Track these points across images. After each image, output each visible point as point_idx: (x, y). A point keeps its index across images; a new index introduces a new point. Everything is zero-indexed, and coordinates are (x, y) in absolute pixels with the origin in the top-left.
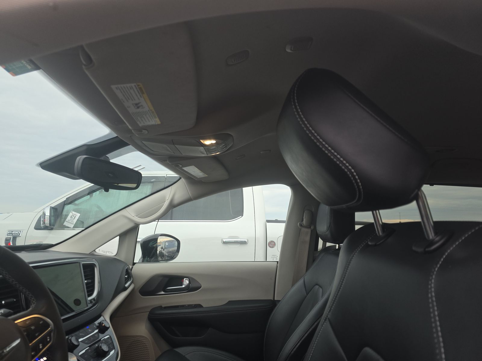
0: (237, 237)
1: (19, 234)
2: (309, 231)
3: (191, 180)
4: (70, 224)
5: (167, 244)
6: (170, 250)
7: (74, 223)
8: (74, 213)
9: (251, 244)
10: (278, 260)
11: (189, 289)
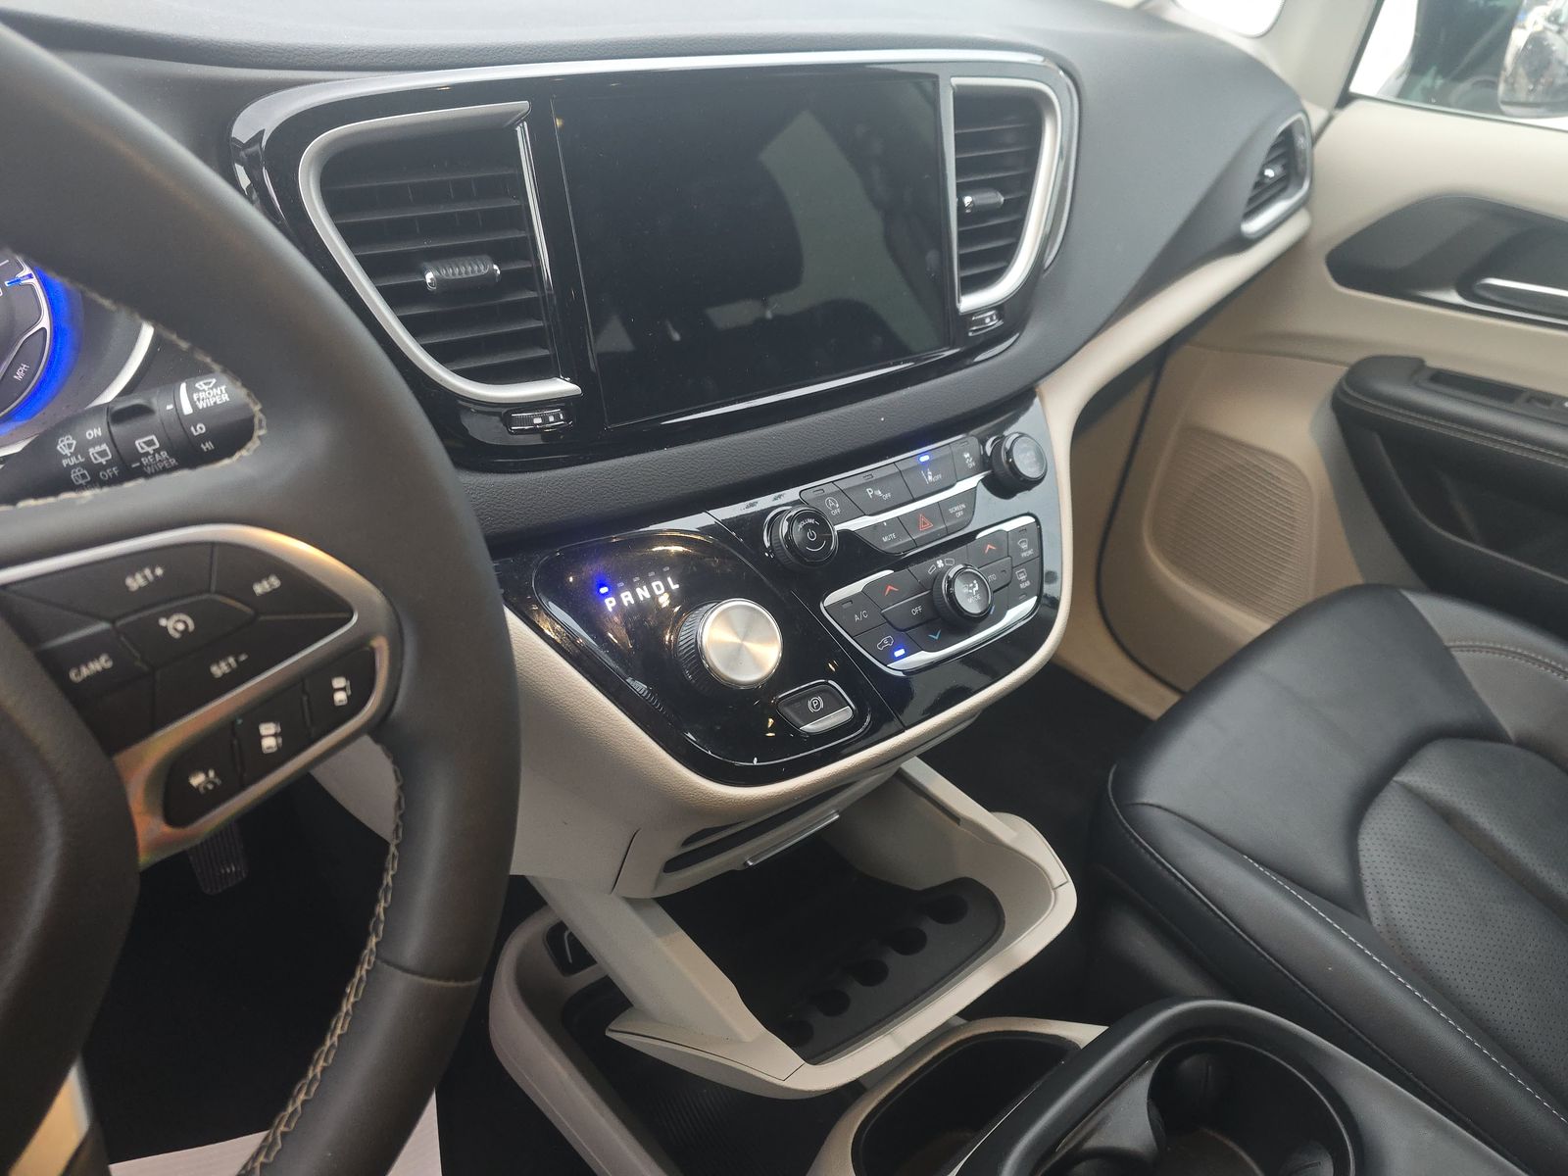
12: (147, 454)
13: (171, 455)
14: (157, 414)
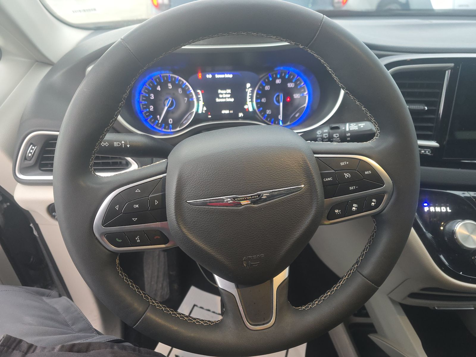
12: (335, 138)
13: (340, 139)
14: (340, 130)
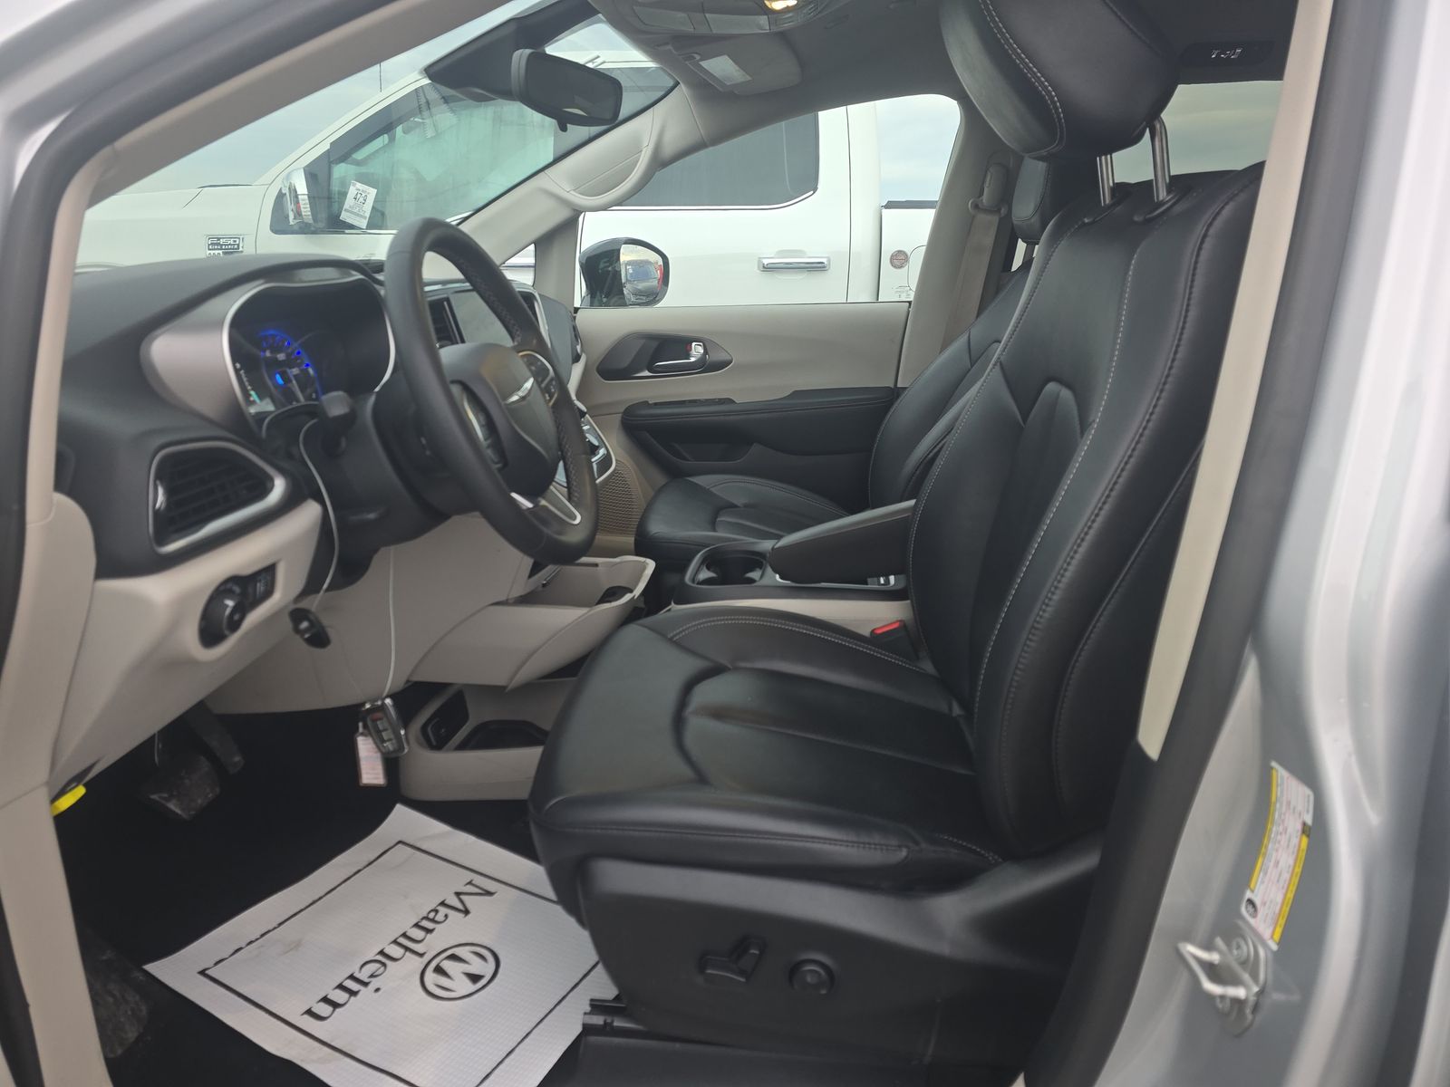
0: (800, 251)
1: (238, 245)
2: (995, 219)
3: (708, 92)
4: (358, 218)
5: (631, 271)
6: (639, 287)
7: (368, 215)
8: (359, 185)
9: (837, 270)
10: (911, 299)
11: (705, 366)
